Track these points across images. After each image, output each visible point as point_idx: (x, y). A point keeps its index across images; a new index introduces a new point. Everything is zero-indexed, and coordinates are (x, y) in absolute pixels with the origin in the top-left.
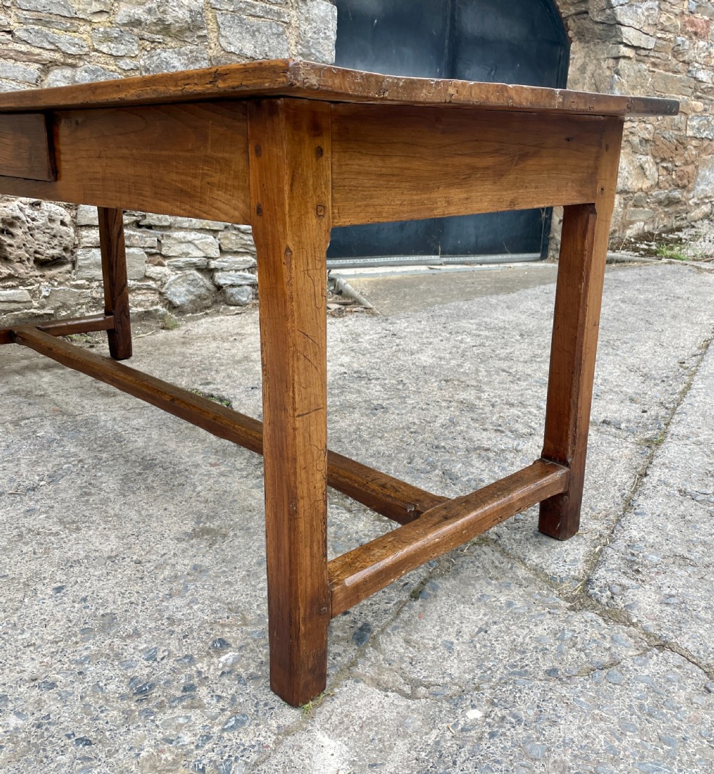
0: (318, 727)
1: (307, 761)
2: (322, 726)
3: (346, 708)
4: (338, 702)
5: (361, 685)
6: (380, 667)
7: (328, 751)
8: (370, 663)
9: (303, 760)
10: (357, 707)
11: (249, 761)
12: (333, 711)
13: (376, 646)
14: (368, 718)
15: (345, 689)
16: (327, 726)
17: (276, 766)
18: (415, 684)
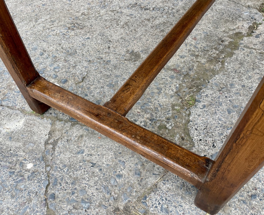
0: (27, 118)
1: (13, 119)
2: (27, 119)
3: (37, 124)
4: (39, 121)
5: (49, 126)
6: (62, 130)
7: (18, 124)
8: (63, 126)
9: (13, 118)
10: (39, 127)
11: (9, 104)
12: (35, 120)
13: (73, 125)
14: (34, 132)
15: (46, 121)
16: (28, 121)
17: (8, 112)
18: (55, 144)
